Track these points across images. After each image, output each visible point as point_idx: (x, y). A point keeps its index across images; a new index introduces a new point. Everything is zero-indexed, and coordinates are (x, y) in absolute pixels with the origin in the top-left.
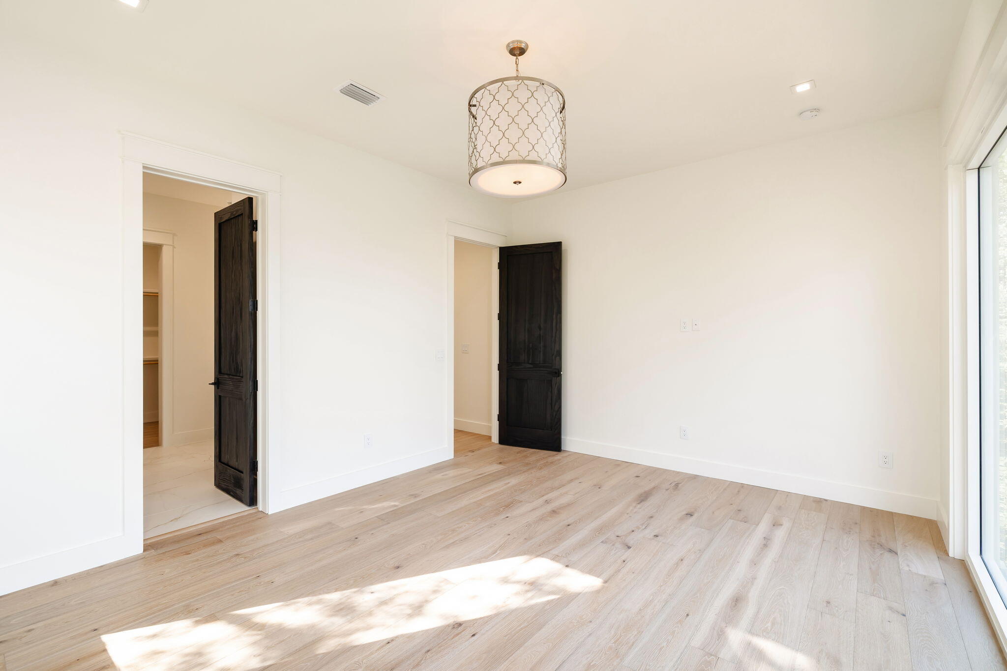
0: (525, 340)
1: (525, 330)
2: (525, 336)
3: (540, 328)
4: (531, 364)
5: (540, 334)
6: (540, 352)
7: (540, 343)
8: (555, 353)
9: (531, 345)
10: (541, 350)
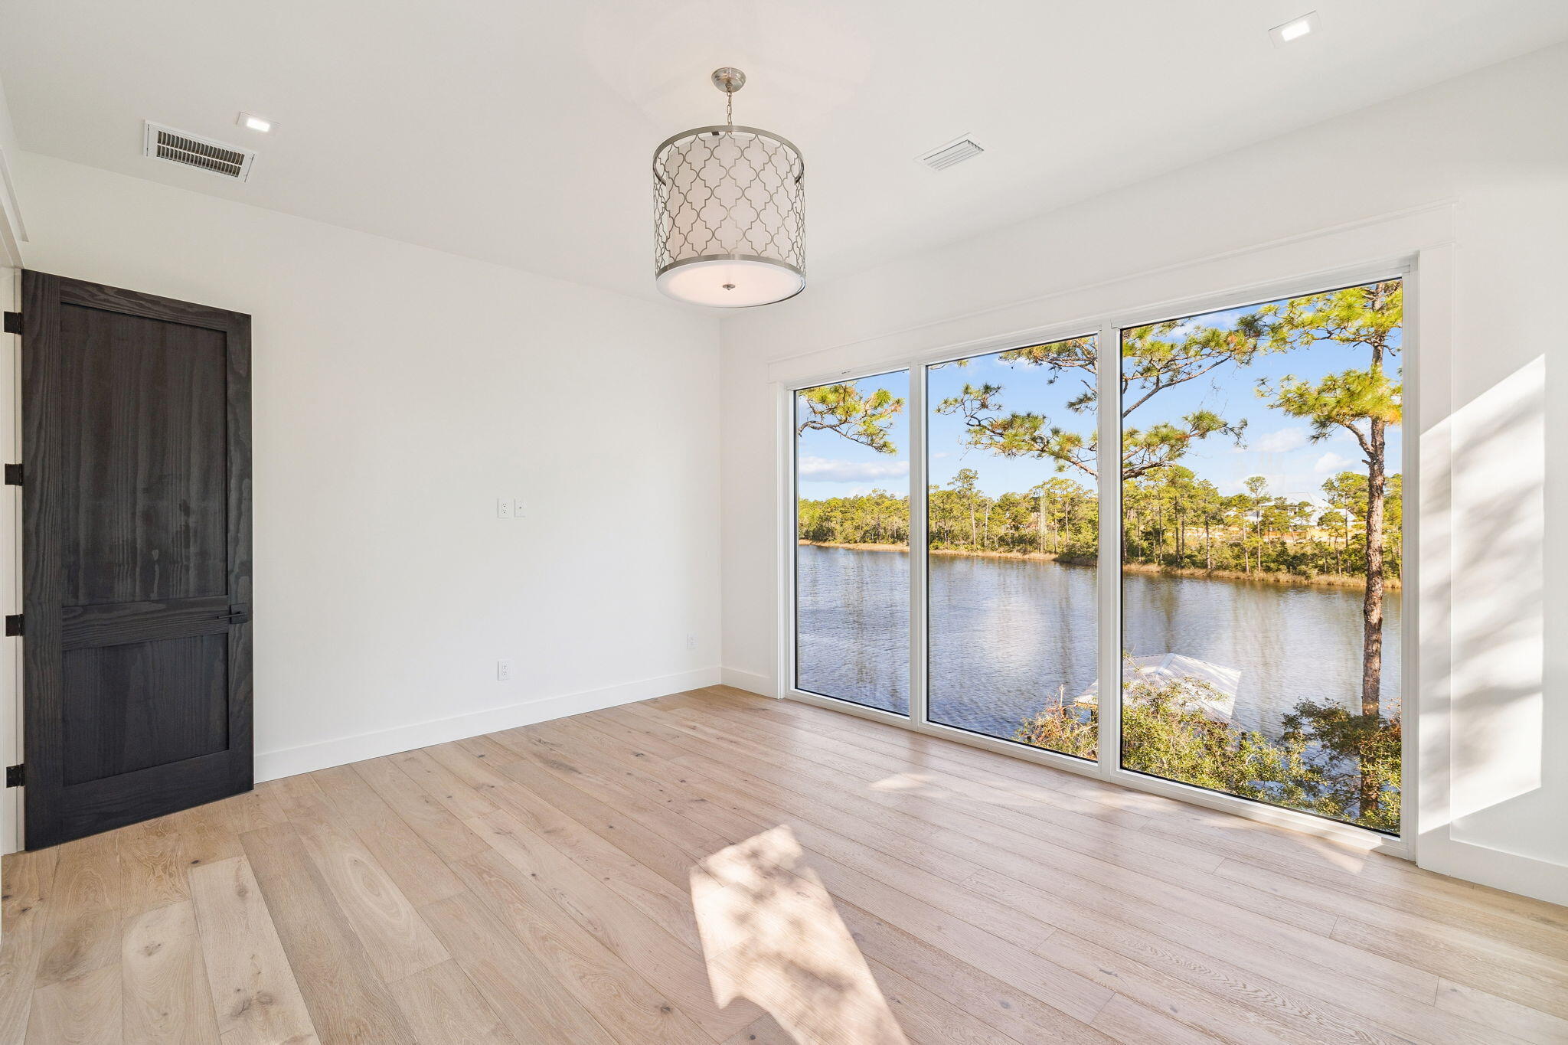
0: (134, 541)
1: (134, 514)
2: (134, 531)
3: (186, 509)
4: (157, 602)
5: (187, 526)
6: (187, 569)
7: (187, 546)
8: (237, 566)
9: (155, 554)
10: (192, 565)
